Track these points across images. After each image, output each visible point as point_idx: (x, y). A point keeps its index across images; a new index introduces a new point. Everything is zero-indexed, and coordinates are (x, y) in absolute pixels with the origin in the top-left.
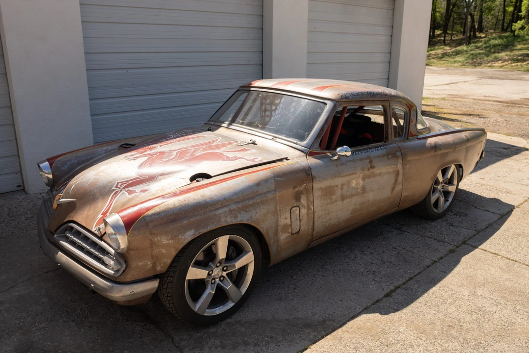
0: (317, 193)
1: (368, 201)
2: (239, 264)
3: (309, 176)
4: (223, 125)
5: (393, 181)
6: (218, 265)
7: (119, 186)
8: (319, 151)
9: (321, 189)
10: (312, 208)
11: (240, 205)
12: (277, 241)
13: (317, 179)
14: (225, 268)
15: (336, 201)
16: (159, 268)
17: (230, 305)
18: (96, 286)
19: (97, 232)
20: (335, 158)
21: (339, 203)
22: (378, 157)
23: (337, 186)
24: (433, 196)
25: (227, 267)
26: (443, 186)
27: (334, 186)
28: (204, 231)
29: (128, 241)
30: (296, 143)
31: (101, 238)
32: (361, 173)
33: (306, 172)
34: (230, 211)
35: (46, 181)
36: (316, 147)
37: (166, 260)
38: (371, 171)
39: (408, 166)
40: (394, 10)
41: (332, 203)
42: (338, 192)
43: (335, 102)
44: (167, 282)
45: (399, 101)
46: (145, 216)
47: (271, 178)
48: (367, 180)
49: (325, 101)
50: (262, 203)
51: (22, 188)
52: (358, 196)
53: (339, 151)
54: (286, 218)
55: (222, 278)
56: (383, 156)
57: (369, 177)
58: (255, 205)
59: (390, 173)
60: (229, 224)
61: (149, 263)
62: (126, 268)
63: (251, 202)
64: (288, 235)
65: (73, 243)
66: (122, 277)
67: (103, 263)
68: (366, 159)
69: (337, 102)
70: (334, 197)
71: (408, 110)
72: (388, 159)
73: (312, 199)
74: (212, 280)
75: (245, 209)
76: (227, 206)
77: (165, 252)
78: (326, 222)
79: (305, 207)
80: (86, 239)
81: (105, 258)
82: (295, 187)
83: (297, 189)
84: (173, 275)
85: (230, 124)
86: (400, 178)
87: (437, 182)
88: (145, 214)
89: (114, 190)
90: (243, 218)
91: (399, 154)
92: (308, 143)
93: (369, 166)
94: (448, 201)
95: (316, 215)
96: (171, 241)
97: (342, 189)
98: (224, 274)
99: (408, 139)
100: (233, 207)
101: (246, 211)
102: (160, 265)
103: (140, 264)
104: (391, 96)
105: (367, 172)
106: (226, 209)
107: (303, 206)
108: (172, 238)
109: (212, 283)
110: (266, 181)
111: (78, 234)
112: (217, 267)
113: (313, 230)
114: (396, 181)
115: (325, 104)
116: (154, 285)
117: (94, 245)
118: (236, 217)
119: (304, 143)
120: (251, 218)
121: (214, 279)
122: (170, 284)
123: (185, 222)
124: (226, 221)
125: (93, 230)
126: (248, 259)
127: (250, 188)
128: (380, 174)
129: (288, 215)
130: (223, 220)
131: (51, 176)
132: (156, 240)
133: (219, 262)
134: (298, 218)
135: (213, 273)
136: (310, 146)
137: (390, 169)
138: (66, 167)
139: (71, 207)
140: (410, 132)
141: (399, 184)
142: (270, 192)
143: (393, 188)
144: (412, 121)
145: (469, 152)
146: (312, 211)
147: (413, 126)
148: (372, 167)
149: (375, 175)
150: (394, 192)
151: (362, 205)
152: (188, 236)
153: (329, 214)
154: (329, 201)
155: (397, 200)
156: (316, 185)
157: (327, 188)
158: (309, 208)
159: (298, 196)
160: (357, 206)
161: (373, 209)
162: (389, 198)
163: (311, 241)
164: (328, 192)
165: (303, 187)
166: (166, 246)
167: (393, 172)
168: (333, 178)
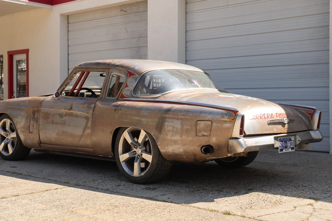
0: (41, 114)
5: (85, 125)
9: (44, 113)
10: (39, 122)
12: (24, 132)
15: (49, 123)
21: (51, 125)
22: (77, 103)
23: (51, 114)
32: (64, 111)
38: (70, 111)
42: (51, 118)
48: (67, 117)
50: (19, 109)
52: (61, 125)
58: (15, 109)
72: (83, 107)
73: (39, 117)
82: (33, 108)
83: (34, 109)
86: (90, 124)
90: (9, 112)
91: (92, 106)
93: (69, 108)
97: (53, 117)
99: (117, 99)
104: (113, 65)
105: (67, 111)
107: (35, 119)
109: (7, 141)
110: (26, 101)
114: (87, 125)
128: (76, 116)
134: (33, 124)
137: (84, 114)
140: (122, 94)
141: (89, 128)
142: (24, 106)
143: (84, 130)
144: (127, 86)
145: (166, 124)
146: (38, 124)
147: (128, 90)
148: (71, 109)
149: (71, 115)
150: (85, 133)
151: (63, 133)
153: (46, 129)
154: (46, 121)
155: (88, 141)
156: (42, 110)
157: (46, 113)
158: (37, 121)
159: (34, 113)
160: (60, 132)
161: (71, 140)
162: (81, 137)
163: (39, 142)
164: (46, 116)
165: (36, 109)
167: (86, 118)
168: (49, 108)
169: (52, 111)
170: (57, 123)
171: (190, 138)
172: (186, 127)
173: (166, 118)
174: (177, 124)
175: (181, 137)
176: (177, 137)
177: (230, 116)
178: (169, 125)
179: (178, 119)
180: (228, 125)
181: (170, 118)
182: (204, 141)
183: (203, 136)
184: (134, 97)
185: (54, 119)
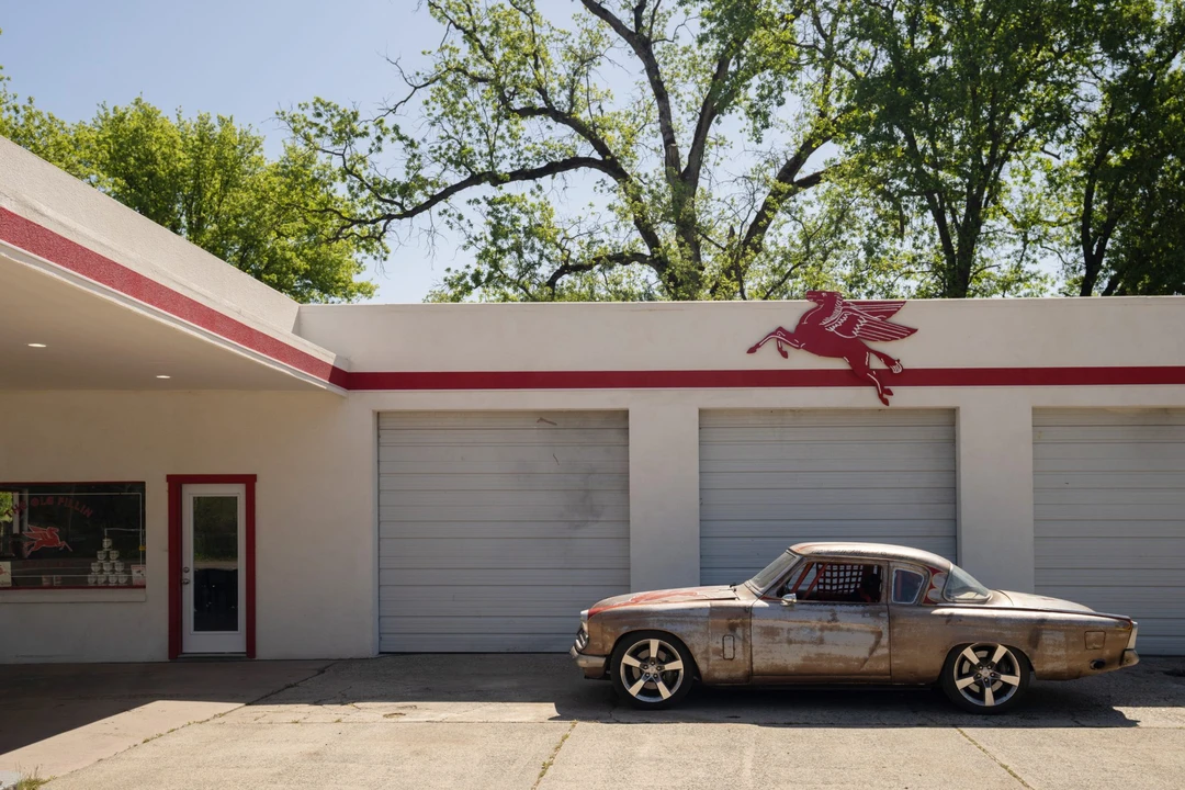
0: (754, 630)
1: (829, 655)
2: (669, 667)
5: (872, 642)
8: (770, 596)
9: (761, 627)
10: (750, 642)
11: (668, 619)
12: (707, 659)
13: (758, 618)
14: (657, 668)
15: (780, 642)
16: (605, 650)
17: (659, 700)
20: (782, 603)
21: (786, 645)
22: (846, 613)
23: (782, 629)
24: (960, 679)
25: (658, 666)
26: (992, 673)
27: (778, 629)
28: (635, 628)
29: (588, 625)
30: (757, 590)
32: (818, 623)
33: (749, 611)
34: (658, 620)
36: (771, 593)
37: (610, 645)
38: (833, 624)
39: (896, 630)
41: (774, 643)
42: (784, 635)
44: (610, 661)
46: (602, 613)
48: (826, 633)
50: (691, 622)
52: (812, 645)
53: (787, 597)
54: (718, 643)
55: (654, 675)
56: (855, 613)
57: (831, 629)
58: (681, 622)
59: (866, 632)
60: (659, 629)
61: (601, 645)
63: (679, 618)
64: (720, 658)
68: (827, 612)
69: (805, 557)
70: (777, 638)
72: (864, 617)
73: (749, 634)
74: (644, 674)
75: (672, 622)
76: (657, 616)
77: (609, 639)
78: (768, 660)
79: (739, 639)
82: (731, 619)
83: (733, 621)
84: (614, 656)
86: (884, 641)
88: (602, 611)
90: (668, 628)
91: (885, 615)
92: (766, 589)
93: (830, 618)
94: (1003, 697)
95: (754, 649)
96: (613, 631)
97: (789, 633)
98: (657, 672)
99: (920, 605)
100: (662, 618)
101: (672, 624)
102: (607, 647)
103: (595, 644)
105: (826, 624)
106: (655, 618)
107: (739, 637)
108: (614, 629)
109: (644, 676)
110: (706, 608)
112: (652, 664)
113: (752, 663)
114: (877, 643)
116: (601, 661)
118: (662, 626)
119: (762, 589)
120: (675, 630)
121: (646, 673)
123: (624, 619)
124: (653, 626)
126: (678, 665)
127: (683, 609)
128: (848, 630)
129: (721, 641)
130: (651, 624)
132: (606, 630)
133: (651, 661)
134: (732, 646)
135: (646, 668)
136: (766, 592)
137: (867, 627)
140: (926, 598)
141: (883, 647)
142: (702, 617)
143: (872, 650)
144: (932, 587)
145: (1044, 637)
146: (749, 645)
147: (936, 593)
148: (835, 620)
149: (839, 629)
150: (875, 654)
151: (820, 656)
152: (624, 630)
153: (771, 652)
154: (770, 640)
155: (883, 666)
156: (755, 622)
157: (768, 627)
158: (744, 640)
159: (732, 628)
160: (812, 656)
161: (840, 665)
162: (866, 660)
163: (750, 674)
164: (770, 632)
165: (739, 621)
166: (610, 634)
167: (873, 632)
168: (776, 620)
169: (785, 624)
170: (803, 642)
171: (1079, 652)
172: (1071, 640)
173: (1042, 629)
174: (1060, 637)
175: (1066, 651)
176: (1061, 652)
177: (1125, 626)
178: (1047, 638)
179: (1061, 631)
180: (1123, 635)
181: (1046, 629)
182: (1095, 655)
183: (1095, 649)
184: (947, 602)
185: (792, 635)
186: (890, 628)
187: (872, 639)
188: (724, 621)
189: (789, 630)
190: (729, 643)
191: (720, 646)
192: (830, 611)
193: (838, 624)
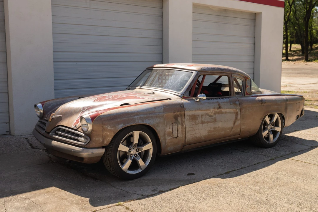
0: (187, 118)
1: (219, 127)
2: (144, 148)
3: (182, 107)
4: (137, 87)
5: (234, 118)
6: (134, 147)
7: (84, 109)
8: (189, 96)
9: (189, 116)
10: (185, 125)
11: (145, 116)
12: (165, 139)
13: (187, 110)
14: (137, 150)
15: (198, 124)
16: (105, 143)
17: (140, 171)
18: (74, 151)
19: (74, 128)
20: (198, 100)
21: (201, 125)
22: (223, 103)
23: (199, 115)
24: (263, 132)
25: (138, 149)
26: (271, 127)
27: (197, 115)
28: (127, 125)
29: (93, 126)
30: (176, 93)
31: (76, 130)
32: (213, 110)
33: (181, 106)
34: (140, 118)
35: (39, 114)
36: (187, 94)
37: (109, 138)
38: (219, 110)
39: (243, 110)
40: (255, 26)
41: (195, 124)
42: (200, 119)
43: (197, 72)
44: (109, 150)
45: (238, 74)
46: (100, 116)
47: (162, 106)
48: (217, 115)
49: (192, 71)
50: (157, 117)
51: (8, 133)
52: (212, 123)
53: (199, 96)
54: (170, 128)
55: (136, 155)
56: (227, 102)
57: (219, 113)
58: (153, 117)
59: (232, 113)
60: (140, 124)
61: (101, 139)
62: (90, 141)
63: (151, 115)
64: (171, 137)
65: (61, 136)
66: (88, 145)
67: (78, 141)
68: (216, 103)
69: (199, 72)
70: (197, 121)
71: (244, 79)
72: (230, 104)
73: (184, 121)
74: (131, 155)
75: (148, 118)
76: (139, 115)
77: (109, 134)
78: (193, 135)
79: (180, 124)
80: (68, 132)
81: (79, 138)
82: (174, 112)
83: (175, 113)
84: (112, 146)
85: (141, 87)
86: (239, 117)
87: (265, 124)
88: (100, 115)
89: (82, 111)
90: (147, 122)
91: (237, 103)
92: (182, 92)
93: (218, 107)
94: (276, 137)
95: (187, 129)
96: (112, 129)
97: (202, 117)
98: (137, 153)
99: (244, 96)
100: (142, 116)
101: (148, 119)
102: (106, 141)
103: (97, 139)
104: (233, 71)
105: (216, 110)
106: (138, 117)
108: (113, 127)
109: (131, 157)
110: (159, 107)
111: (64, 131)
112: (134, 148)
113: (185, 138)
114: (236, 118)
115: (192, 73)
116: (102, 151)
117: (73, 134)
118: (143, 121)
119: (180, 92)
120: (151, 123)
121: (132, 154)
122: (110, 151)
123: (119, 120)
124: (138, 122)
125: (72, 127)
126: (149, 147)
127: (151, 109)
128: (225, 113)
129: (171, 127)
130: (137, 121)
131: (42, 112)
132: (105, 127)
133: (134, 146)
134: (177, 129)
135: (131, 151)
136: (184, 94)
137: (232, 110)
138: (50, 106)
139: (60, 119)
140: (246, 92)
141: (238, 120)
142: (161, 112)
143: (235, 123)
144: (247, 86)
145: (288, 107)
146: (185, 127)
147: (249, 89)
148: (220, 107)
149: (222, 113)
150: (236, 125)
151: (215, 128)
152: (120, 127)
153: (194, 130)
154: (194, 123)
155: (238, 130)
156: (187, 113)
157: (192, 115)
158: (182, 125)
159: (176, 118)
160: (212, 129)
161: (222, 133)
162: (232, 128)
163: (185, 144)
164: (194, 118)
165: (179, 113)
166: (110, 131)
167: (234, 113)
168: (196, 110)
169: (199, 112)
170: (208, 122)
173: (287, 104)
174: (291, 107)
181: (289, 104)
182: (298, 113)
183: (298, 111)
185: (203, 119)
186: (241, 110)
187: (234, 116)
188: (171, 114)
189: (202, 116)
190: (175, 127)
191: (171, 130)
192: (217, 102)
193: (221, 110)
